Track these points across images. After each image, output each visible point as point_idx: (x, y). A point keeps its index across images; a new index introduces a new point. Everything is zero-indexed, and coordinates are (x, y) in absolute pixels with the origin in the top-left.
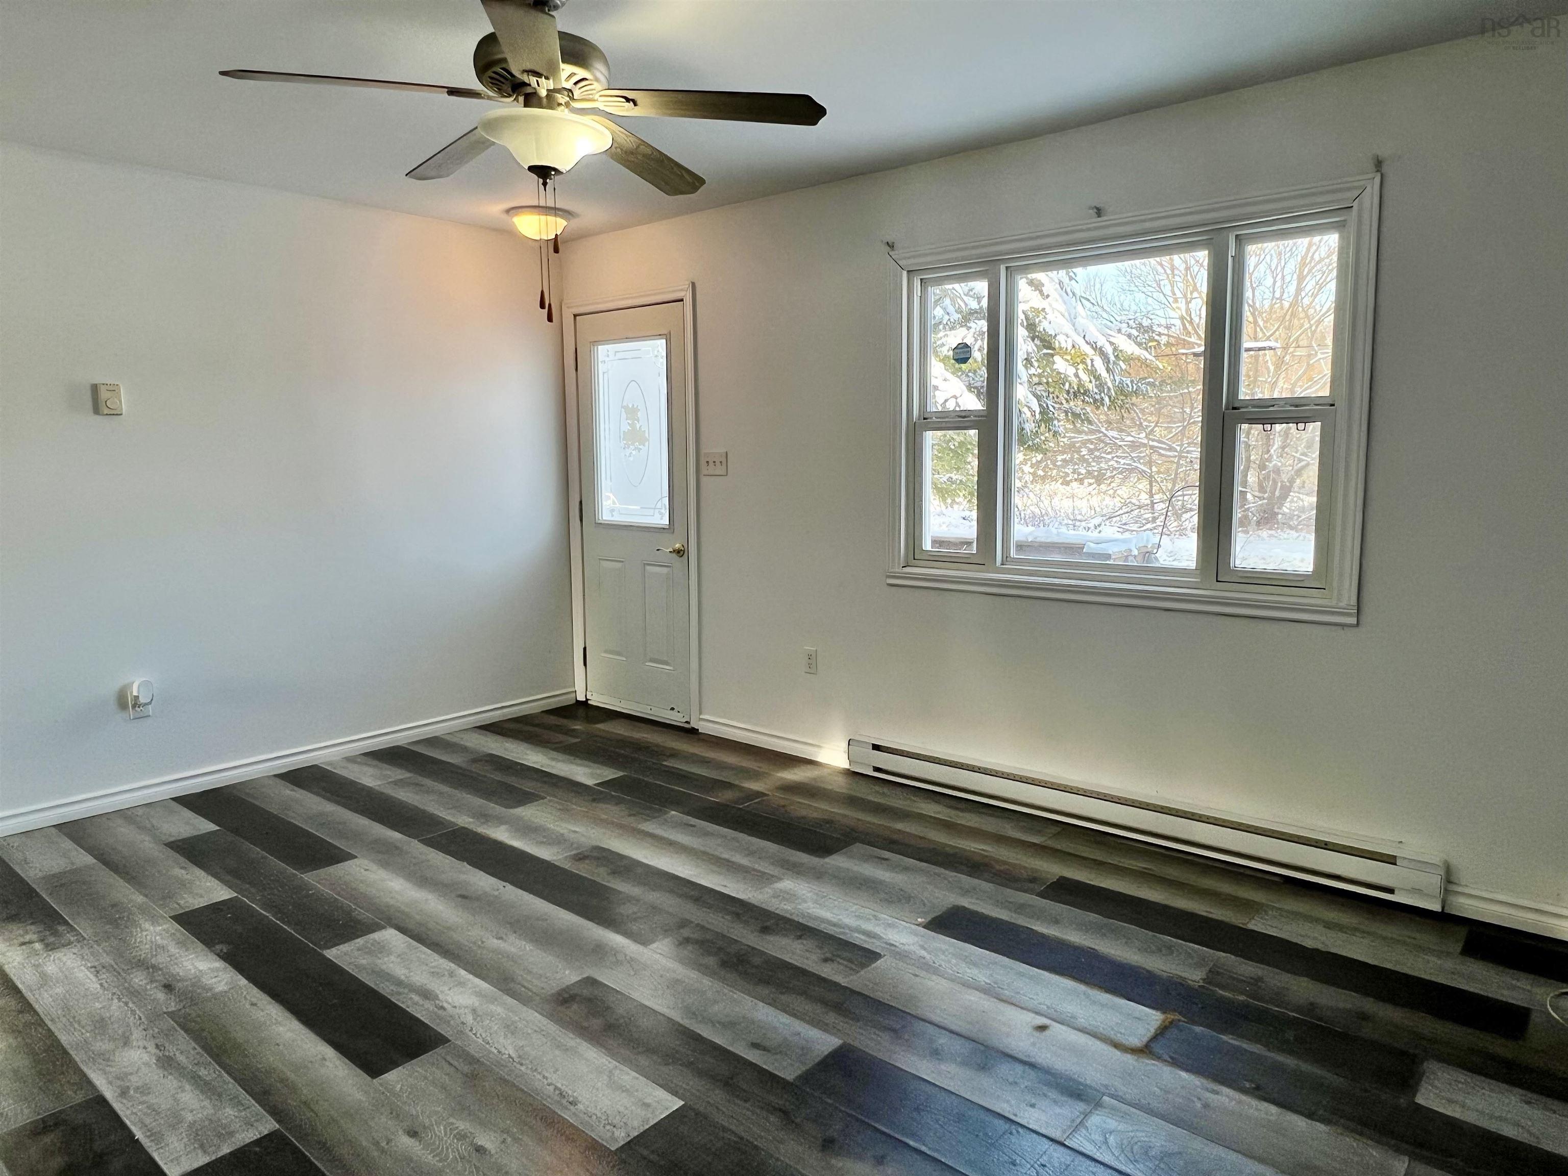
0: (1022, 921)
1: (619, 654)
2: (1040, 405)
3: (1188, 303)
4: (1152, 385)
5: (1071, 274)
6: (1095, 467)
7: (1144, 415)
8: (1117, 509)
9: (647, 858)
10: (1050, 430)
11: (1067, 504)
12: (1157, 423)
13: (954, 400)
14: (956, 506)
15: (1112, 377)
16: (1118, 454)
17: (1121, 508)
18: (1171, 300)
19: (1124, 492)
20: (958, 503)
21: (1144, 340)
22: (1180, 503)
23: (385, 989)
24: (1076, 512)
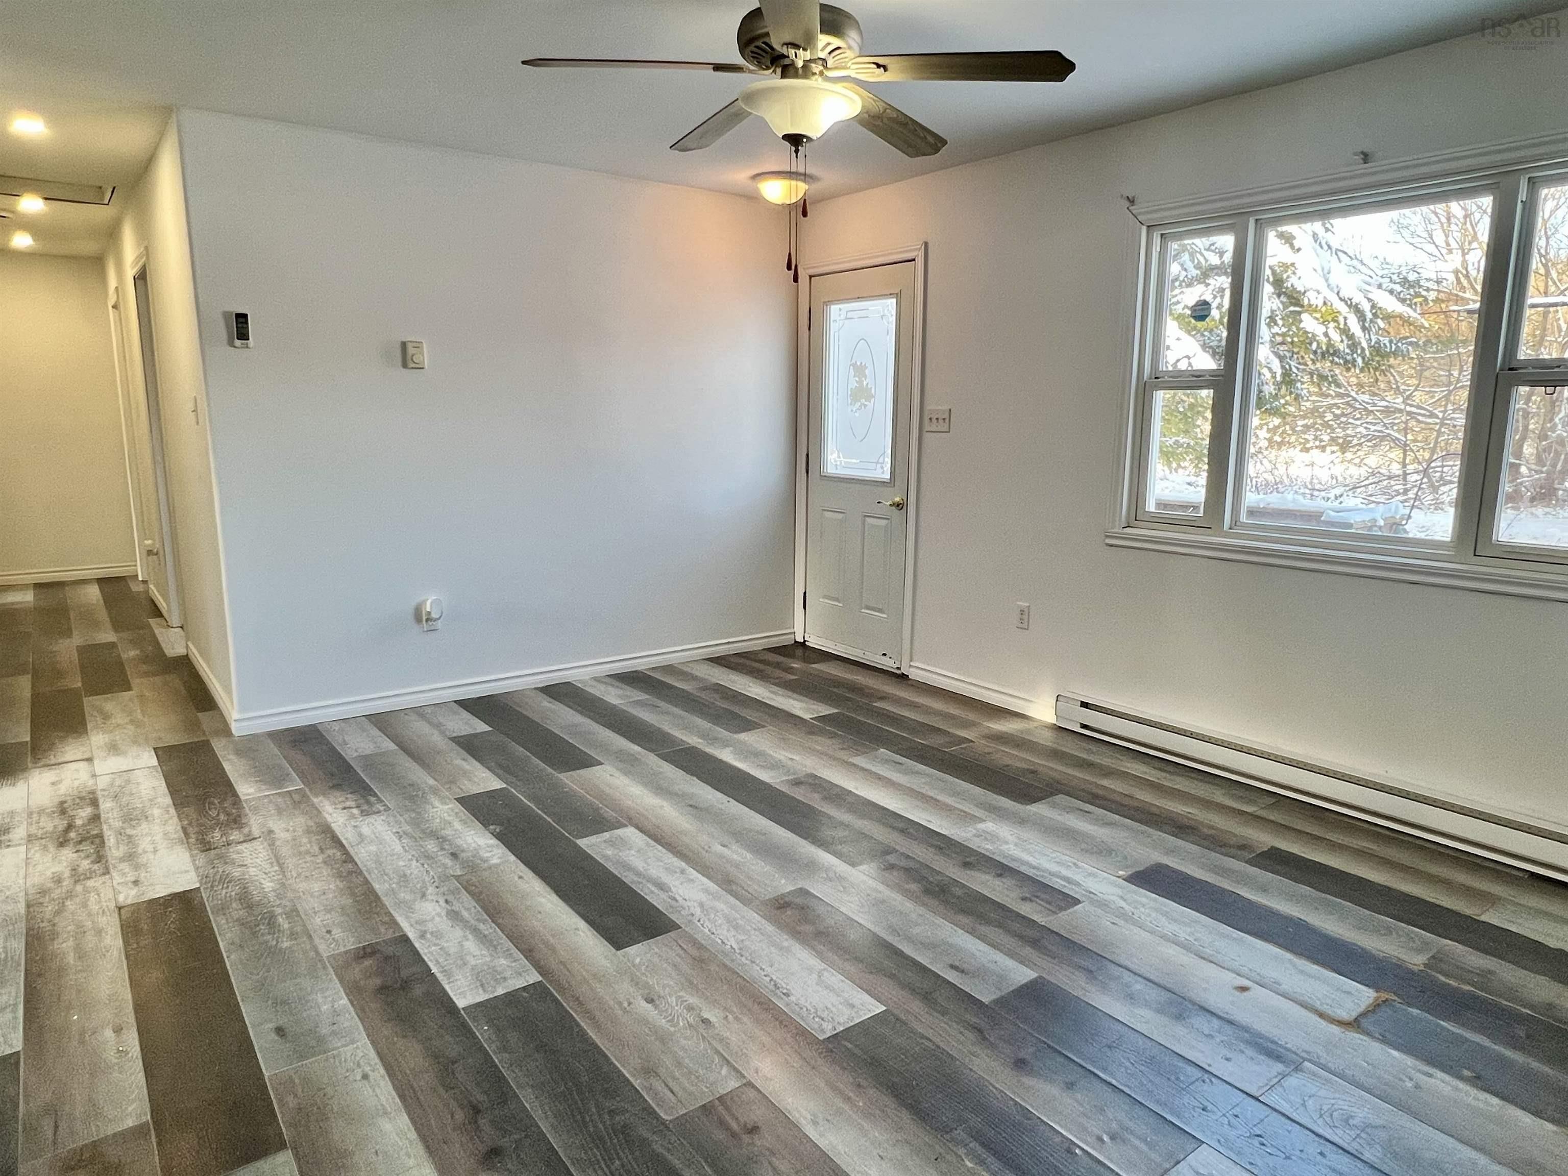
0: (1226, 885)
1: (837, 600)
2: (1283, 367)
3: (1464, 254)
4: (1415, 345)
5: (1328, 225)
6: (1339, 432)
7: (1402, 378)
8: (1362, 479)
9: (857, 789)
10: (1291, 393)
11: (1305, 474)
12: (1418, 386)
13: (1186, 360)
14: (1180, 470)
15: (1367, 336)
16: (1368, 420)
17: (1367, 478)
18: (1444, 251)
19: (1373, 461)
20: (1183, 468)
21: (1408, 297)
22: (1438, 474)
23: (628, 878)
24: (1315, 481)
